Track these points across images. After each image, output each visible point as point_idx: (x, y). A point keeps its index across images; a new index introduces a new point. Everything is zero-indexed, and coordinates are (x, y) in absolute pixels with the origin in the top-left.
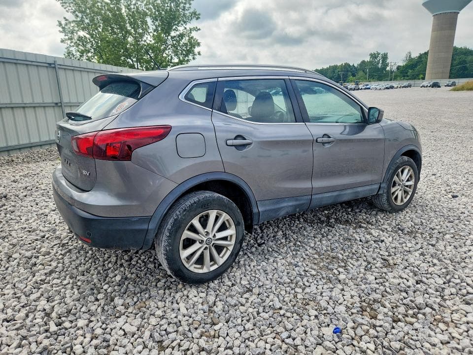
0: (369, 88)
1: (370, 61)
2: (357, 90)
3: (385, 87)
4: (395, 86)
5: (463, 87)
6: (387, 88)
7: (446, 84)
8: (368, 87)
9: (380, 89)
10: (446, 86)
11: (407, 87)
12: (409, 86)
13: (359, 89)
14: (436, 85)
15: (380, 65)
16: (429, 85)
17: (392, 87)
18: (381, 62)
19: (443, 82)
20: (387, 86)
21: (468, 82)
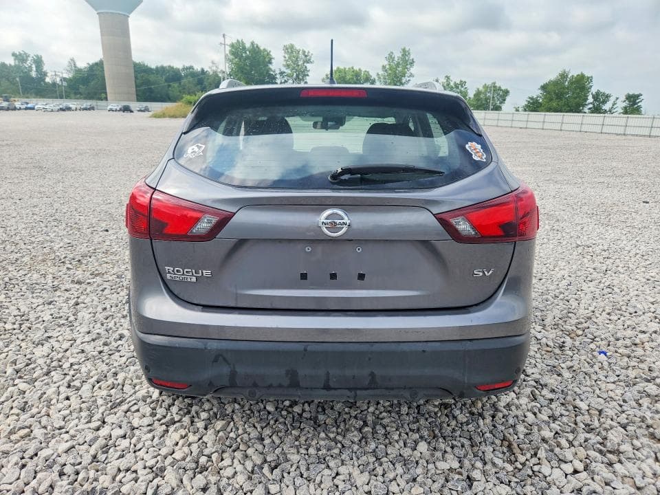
0: (32, 109)
1: (15, 66)
2: (12, 110)
3: (59, 108)
4: (73, 107)
5: (164, 114)
6: (62, 110)
7: (138, 109)
8: (29, 106)
9: (52, 111)
10: (138, 111)
11: (89, 109)
12: (92, 108)
13: (15, 109)
14: (126, 109)
15: (34, 74)
16: (118, 109)
17: (69, 109)
18: (34, 69)
19: (135, 105)
20: (61, 106)
21: (167, 108)
